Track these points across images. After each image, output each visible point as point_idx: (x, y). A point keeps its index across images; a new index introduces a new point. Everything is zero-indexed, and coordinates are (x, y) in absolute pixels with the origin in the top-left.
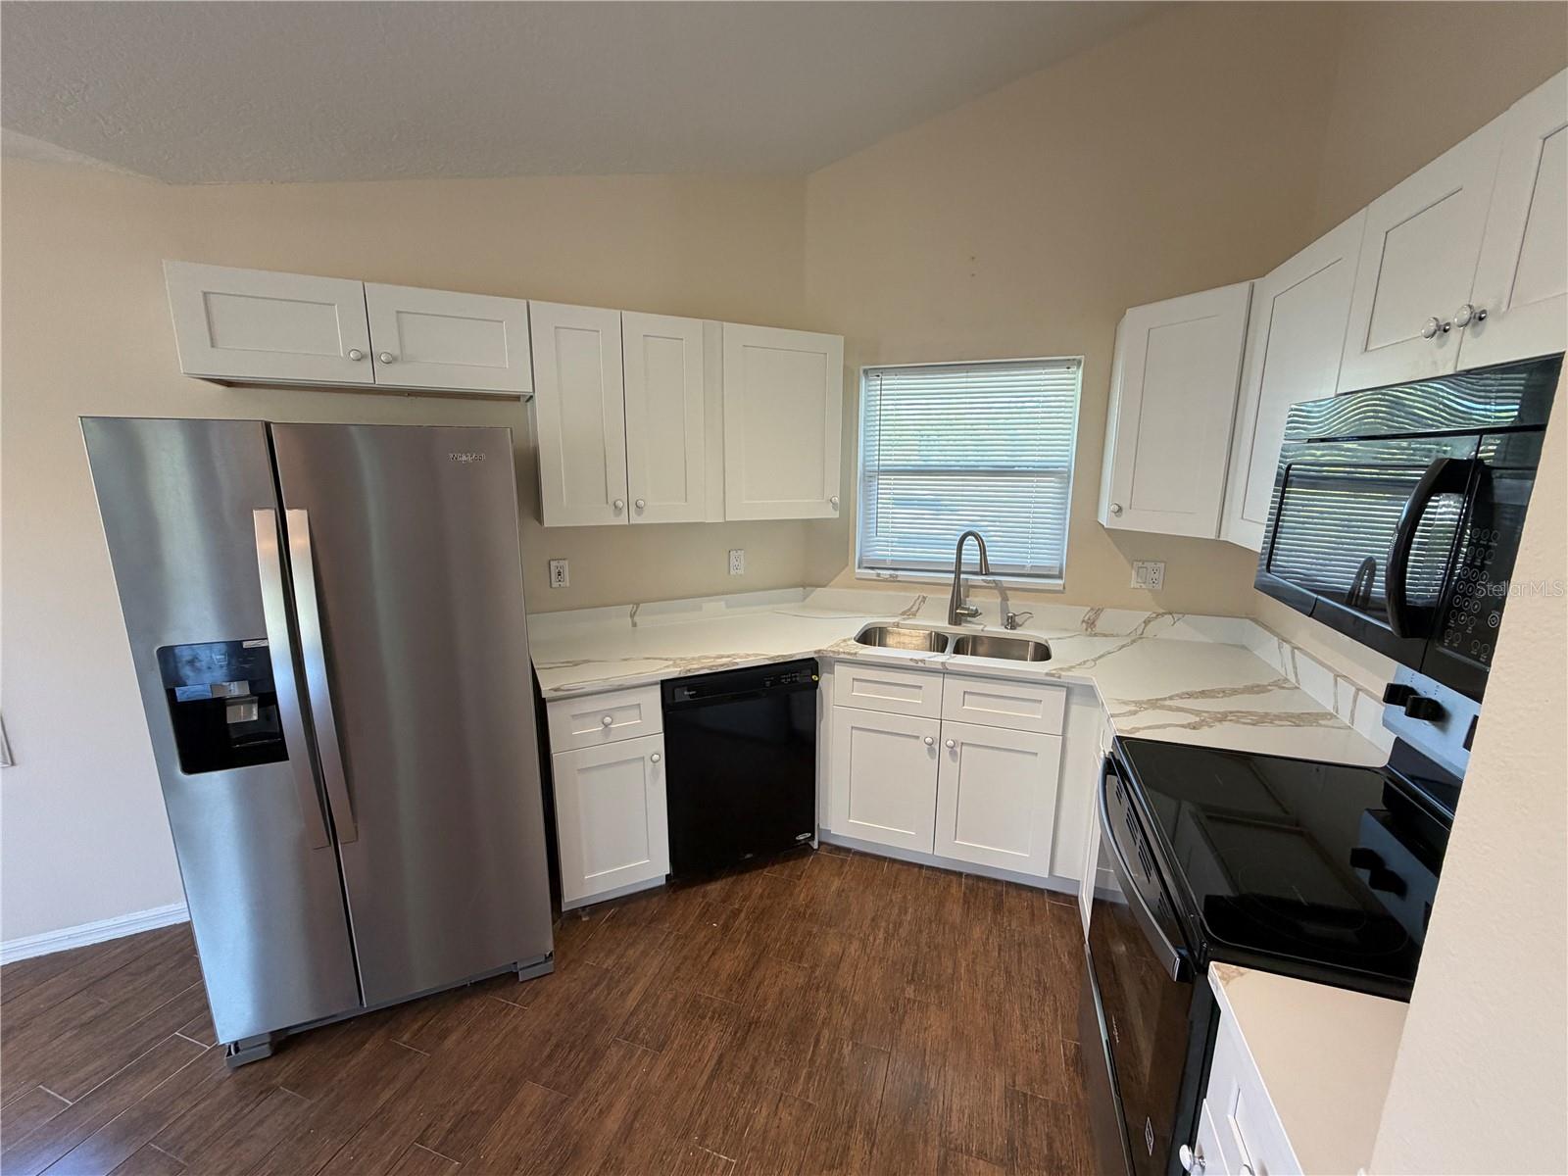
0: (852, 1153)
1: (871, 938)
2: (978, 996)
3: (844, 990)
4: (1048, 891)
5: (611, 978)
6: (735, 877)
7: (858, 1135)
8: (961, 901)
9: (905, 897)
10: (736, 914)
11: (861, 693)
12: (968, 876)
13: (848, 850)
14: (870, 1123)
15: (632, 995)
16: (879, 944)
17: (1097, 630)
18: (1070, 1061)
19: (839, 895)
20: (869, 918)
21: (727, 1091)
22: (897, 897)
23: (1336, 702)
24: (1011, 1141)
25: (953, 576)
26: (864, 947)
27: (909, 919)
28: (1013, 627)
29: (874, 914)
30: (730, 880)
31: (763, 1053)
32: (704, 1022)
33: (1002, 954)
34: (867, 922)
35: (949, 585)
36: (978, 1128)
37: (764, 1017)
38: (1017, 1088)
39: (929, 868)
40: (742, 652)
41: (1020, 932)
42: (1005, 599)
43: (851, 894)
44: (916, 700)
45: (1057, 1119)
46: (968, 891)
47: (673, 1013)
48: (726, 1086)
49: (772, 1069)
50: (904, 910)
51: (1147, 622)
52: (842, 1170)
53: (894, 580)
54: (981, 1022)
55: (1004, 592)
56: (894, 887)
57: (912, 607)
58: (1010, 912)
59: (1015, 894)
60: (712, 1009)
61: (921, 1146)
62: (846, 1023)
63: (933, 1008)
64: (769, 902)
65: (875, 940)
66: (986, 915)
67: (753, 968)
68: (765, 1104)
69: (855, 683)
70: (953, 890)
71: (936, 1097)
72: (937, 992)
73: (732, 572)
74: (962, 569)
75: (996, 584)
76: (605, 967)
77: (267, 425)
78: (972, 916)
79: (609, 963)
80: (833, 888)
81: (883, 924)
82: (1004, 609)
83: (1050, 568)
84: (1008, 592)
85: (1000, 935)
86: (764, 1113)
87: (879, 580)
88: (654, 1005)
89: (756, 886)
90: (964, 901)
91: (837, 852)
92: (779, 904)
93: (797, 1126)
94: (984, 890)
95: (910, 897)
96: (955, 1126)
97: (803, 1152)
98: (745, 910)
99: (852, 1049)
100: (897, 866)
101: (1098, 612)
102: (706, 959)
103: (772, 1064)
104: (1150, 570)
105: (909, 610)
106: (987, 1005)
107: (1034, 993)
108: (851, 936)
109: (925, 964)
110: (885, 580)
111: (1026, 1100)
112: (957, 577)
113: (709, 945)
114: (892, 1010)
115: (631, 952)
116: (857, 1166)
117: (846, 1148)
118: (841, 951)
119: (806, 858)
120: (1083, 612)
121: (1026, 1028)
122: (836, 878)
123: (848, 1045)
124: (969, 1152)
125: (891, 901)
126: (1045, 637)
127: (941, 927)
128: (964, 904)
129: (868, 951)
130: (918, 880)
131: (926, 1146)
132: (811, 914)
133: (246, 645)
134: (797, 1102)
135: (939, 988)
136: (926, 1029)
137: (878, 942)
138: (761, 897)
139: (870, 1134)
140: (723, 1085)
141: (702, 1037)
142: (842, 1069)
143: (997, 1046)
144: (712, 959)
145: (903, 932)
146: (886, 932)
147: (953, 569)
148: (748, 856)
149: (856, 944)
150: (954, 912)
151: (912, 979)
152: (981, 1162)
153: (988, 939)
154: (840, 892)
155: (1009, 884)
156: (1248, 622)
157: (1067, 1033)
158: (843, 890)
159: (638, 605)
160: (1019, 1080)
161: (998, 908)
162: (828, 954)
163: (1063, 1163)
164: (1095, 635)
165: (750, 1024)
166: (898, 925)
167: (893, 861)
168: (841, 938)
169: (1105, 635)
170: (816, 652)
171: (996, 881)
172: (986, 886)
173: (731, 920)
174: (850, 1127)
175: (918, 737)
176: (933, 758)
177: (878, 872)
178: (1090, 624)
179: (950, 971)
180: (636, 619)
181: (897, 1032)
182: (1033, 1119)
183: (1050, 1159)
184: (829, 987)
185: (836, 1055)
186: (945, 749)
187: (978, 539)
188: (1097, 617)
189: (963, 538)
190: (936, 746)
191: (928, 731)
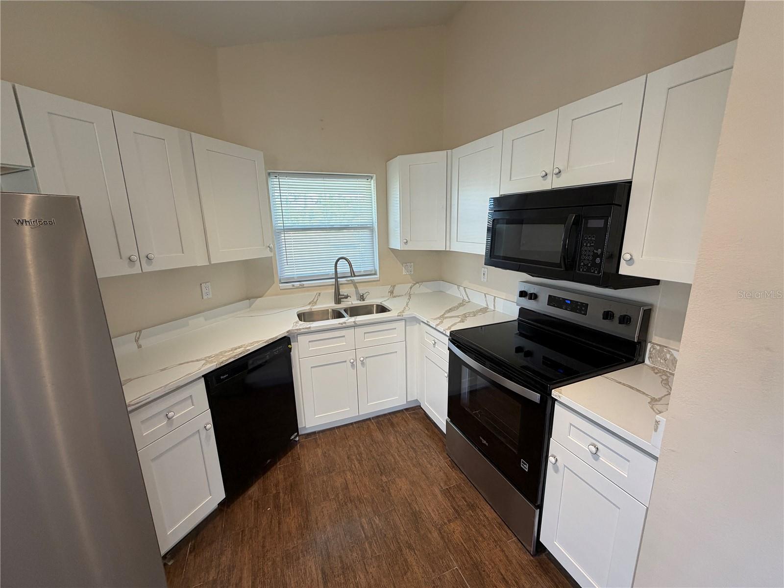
0: (409, 560)
1: (353, 466)
2: (409, 463)
3: (358, 496)
4: (405, 409)
5: (222, 582)
6: (262, 478)
7: (406, 551)
8: (378, 430)
9: (354, 441)
10: (277, 496)
11: (313, 348)
12: (373, 418)
13: (314, 433)
14: (407, 542)
15: (244, 582)
16: (359, 467)
17: (394, 295)
18: (451, 467)
19: (325, 456)
20: (346, 458)
21: (338, 582)
22: (351, 442)
23: (487, 303)
24: (454, 508)
25: (334, 280)
26: (353, 472)
27: (363, 449)
28: (364, 300)
29: (347, 456)
30: (260, 481)
31: (342, 551)
32: (301, 561)
33: (406, 442)
34: (347, 460)
35: (333, 285)
36: (442, 513)
37: (330, 535)
38: (444, 488)
39: (355, 423)
40: (246, 343)
41: (406, 430)
42: (356, 288)
43: (330, 452)
44: (342, 343)
45: (461, 489)
46: (377, 425)
47: (279, 570)
48: (335, 581)
49: (351, 555)
50: (358, 447)
51: (411, 288)
52: (410, 570)
53: (302, 287)
54: (416, 473)
56: (347, 439)
57: (314, 299)
58: (398, 425)
59: (395, 417)
60: (300, 551)
61: (429, 535)
62: (369, 510)
63: (397, 479)
64: (291, 479)
65: (355, 466)
66: (390, 430)
67: (307, 516)
68: (359, 573)
69: (310, 343)
70: (372, 427)
71: (422, 513)
72: (394, 471)
73: (205, 297)
74: (338, 276)
75: (352, 281)
76: (211, 578)
78: (385, 433)
79: (212, 575)
80: (320, 454)
81: (354, 457)
82: (357, 292)
83: (371, 271)
84: (357, 284)
85: (401, 435)
86: (362, 577)
87: (294, 288)
88: (264, 575)
89: (278, 474)
90: (379, 429)
91: (309, 437)
92: (298, 477)
93: (380, 569)
94: (383, 421)
95: (356, 439)
96: (435, 518)
97: (391, 578)
98: (281, 491)
99: (379, 519)
100: (341, 429)
101: (394, 286)
102: (277, 529)
103: (350, 553)
104: (409, 266)
105: (313, 301)
106: (414, 465)
107: (425, 450)
108: (344, 471)
109: (382, 464)
110: (297, 288)
111: (449, 491)
112: (337, 281)
113: (273, 521)
114: (383, 491)
115: (224, 558)
116: (414, 563)
117: (406, 560)
118: (344, 481)
119: (296, 447)
120: (388, 288)
121: (431, 464)
122: (318, 449)
123: (376, 518)
124: (445, 524)
125: (350, 445)
126: (380, 302)
127: (378, 445)
128: (380, 431)
129: (355, 473)
130: (355, 430)
131: (431, 534)
132: (317, 473)
134: (373, 559)
135: (394, 470)
136: (400, 489)
137: (357, 467)
138: (285, 479)
139: (410, 547)
140: (334, 581)
141: (305, 569)
142: (381, 530)
143: (427, 478)
144: (281, 526)
145: (364, 456)
146: (358, 460)
147: (334, 277)
148: (269, 461)
149: (349, 474)
150: (378, 436)
151: (382, 472)
152: (451, 524)
153: (397, 439)
154: (324, 454)
155: (390, 414)
156: (442, 282)
157: (444, 458)
158: (325, 452)
159: (140, 331)
160: (442, 485)
161: (392, 425)
162: (339, 485)
163: (472, 503)
164: (395, 297)
165: (326, 543)
166: (360, 454)
167: (338, 427)
168: (340, 475)
169: (398, 296)
171: (385, 415)
172: (382, 419)
173: (277, 501)
174: (401, 551)
175: (346, 361)
176: (354, 369)
177: (335, 436)
178: (392, 292)
179: (393, 460)
180: (141, 342)
181: (391, 498)
182: (455, 495)
183: (468, 505)
184: (350, 500)
185: (374, 526)
186: (359, 364)
187: (346, 260)
188: (394, 289)
189: (338, 260)
190: (355, 363)
191: (350, 357)
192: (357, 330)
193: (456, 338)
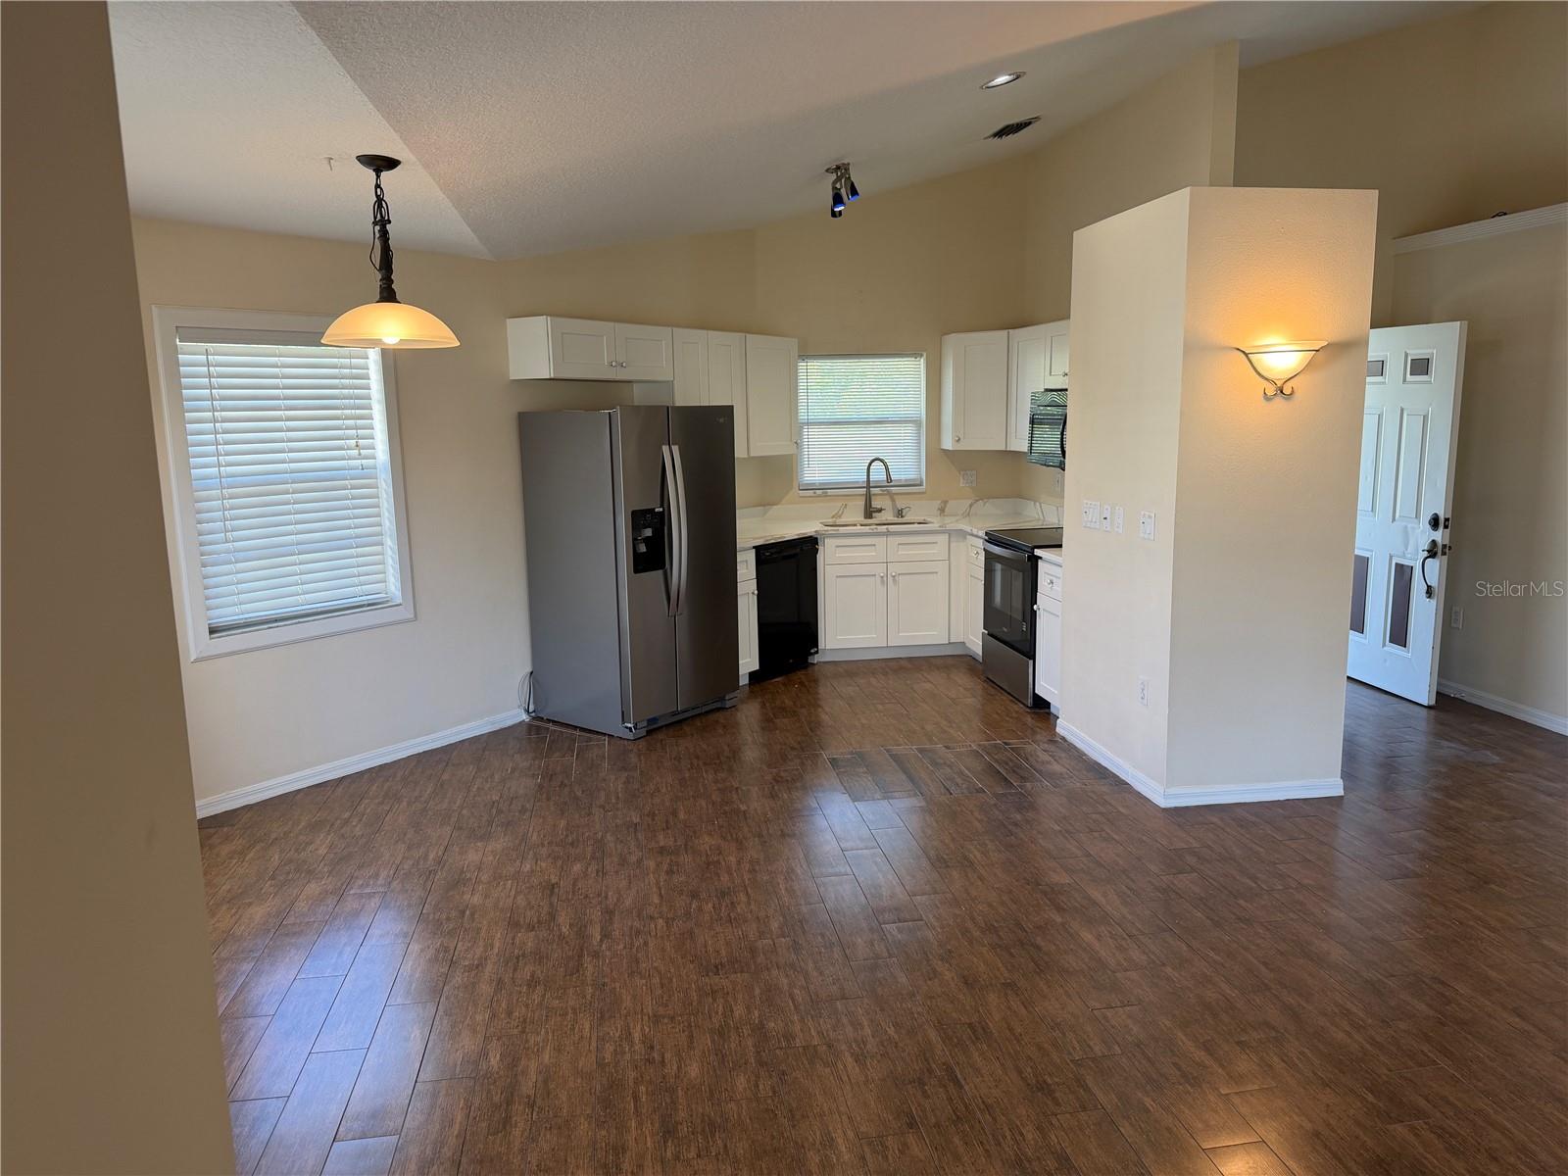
11: (842, 554)
12: (905, 658)
17: (946, 513)
25: (865, 490)
28: (902, 516)
35: (863, 495)
42: (893, 500)
44: (871, 553)
51: (971, 506)
53: (825, 496)
55: (892, 496)
69: (838, 548)
74: (871, 485)
75: (888, 492)
77: (668, 408)
82: (894, 506)
83: (915, 480)
84: (895, 497)
101: (945, 502)
104: (969, 475)
105: (837, 513)
110: (819, 496)
112: (868, 491)
120: (937, 503)
126: (924, 518)
133: (657, 510)
147: (865, 485)
156: (1019, 499)
164: (946, 516)
169: (951, 516)
170: (816, 532)
175: (875, 575)
176: (884, 585)
178: (942, 510)
186: (890, 579)
187: (882, 461)
188: (945, 506)
189: (870, 464)
190: (885, 579)
191: (880, 570)
192: (890, 539)
193: (992, 538)
